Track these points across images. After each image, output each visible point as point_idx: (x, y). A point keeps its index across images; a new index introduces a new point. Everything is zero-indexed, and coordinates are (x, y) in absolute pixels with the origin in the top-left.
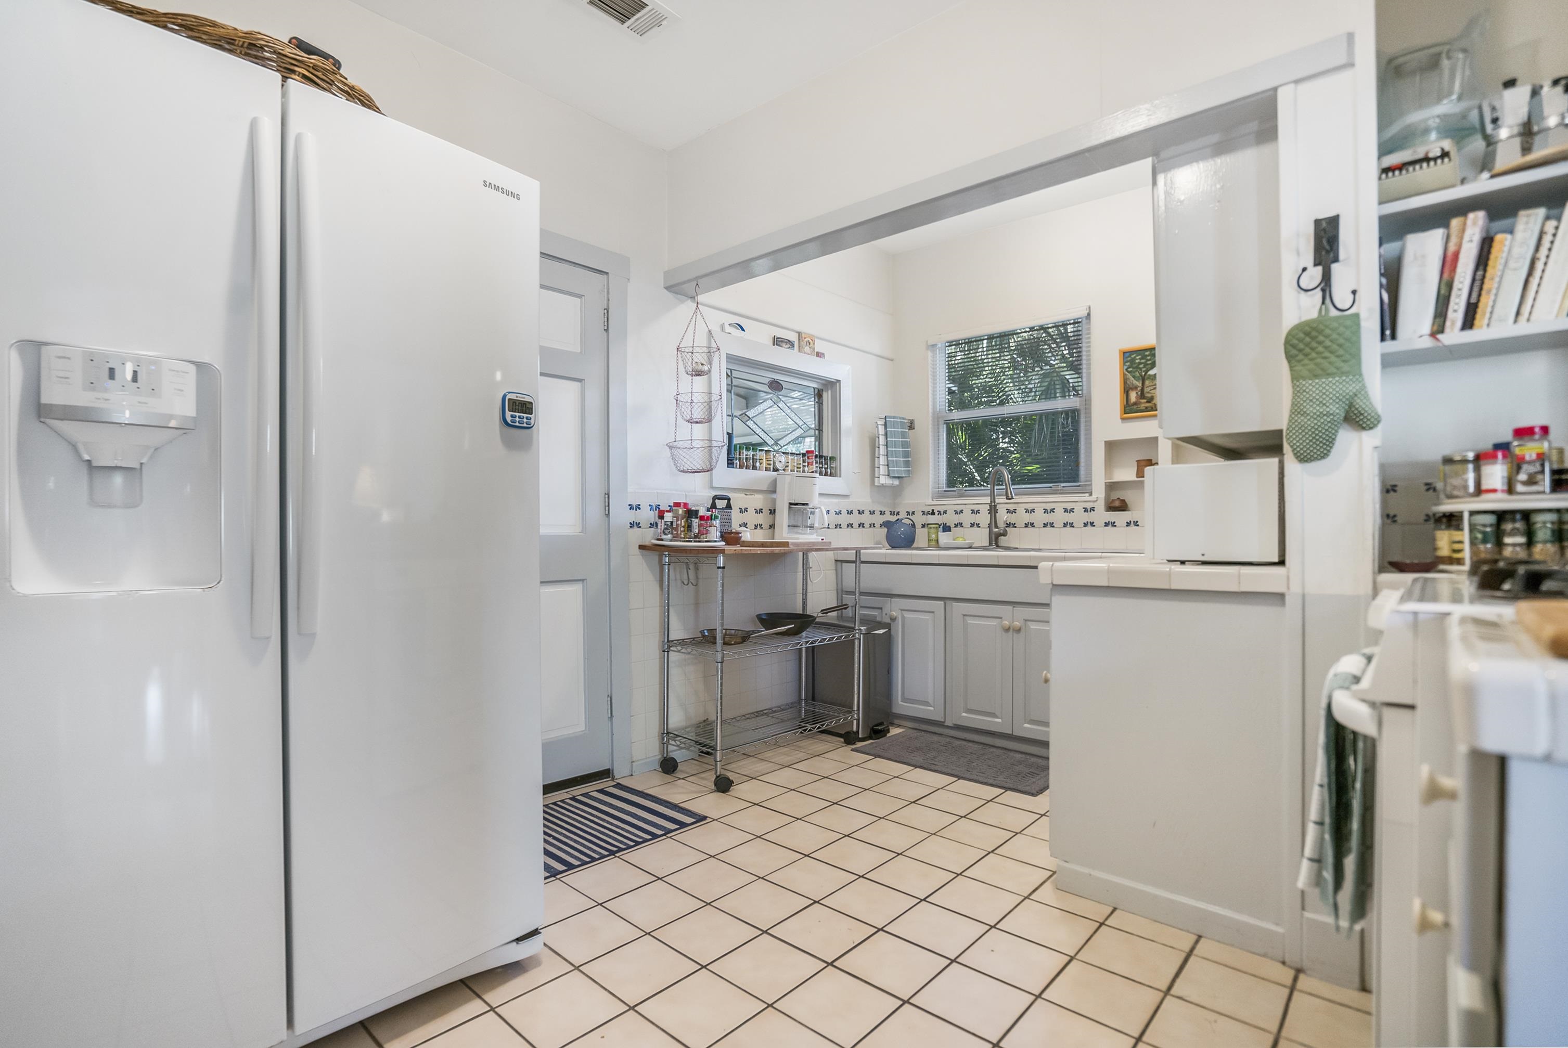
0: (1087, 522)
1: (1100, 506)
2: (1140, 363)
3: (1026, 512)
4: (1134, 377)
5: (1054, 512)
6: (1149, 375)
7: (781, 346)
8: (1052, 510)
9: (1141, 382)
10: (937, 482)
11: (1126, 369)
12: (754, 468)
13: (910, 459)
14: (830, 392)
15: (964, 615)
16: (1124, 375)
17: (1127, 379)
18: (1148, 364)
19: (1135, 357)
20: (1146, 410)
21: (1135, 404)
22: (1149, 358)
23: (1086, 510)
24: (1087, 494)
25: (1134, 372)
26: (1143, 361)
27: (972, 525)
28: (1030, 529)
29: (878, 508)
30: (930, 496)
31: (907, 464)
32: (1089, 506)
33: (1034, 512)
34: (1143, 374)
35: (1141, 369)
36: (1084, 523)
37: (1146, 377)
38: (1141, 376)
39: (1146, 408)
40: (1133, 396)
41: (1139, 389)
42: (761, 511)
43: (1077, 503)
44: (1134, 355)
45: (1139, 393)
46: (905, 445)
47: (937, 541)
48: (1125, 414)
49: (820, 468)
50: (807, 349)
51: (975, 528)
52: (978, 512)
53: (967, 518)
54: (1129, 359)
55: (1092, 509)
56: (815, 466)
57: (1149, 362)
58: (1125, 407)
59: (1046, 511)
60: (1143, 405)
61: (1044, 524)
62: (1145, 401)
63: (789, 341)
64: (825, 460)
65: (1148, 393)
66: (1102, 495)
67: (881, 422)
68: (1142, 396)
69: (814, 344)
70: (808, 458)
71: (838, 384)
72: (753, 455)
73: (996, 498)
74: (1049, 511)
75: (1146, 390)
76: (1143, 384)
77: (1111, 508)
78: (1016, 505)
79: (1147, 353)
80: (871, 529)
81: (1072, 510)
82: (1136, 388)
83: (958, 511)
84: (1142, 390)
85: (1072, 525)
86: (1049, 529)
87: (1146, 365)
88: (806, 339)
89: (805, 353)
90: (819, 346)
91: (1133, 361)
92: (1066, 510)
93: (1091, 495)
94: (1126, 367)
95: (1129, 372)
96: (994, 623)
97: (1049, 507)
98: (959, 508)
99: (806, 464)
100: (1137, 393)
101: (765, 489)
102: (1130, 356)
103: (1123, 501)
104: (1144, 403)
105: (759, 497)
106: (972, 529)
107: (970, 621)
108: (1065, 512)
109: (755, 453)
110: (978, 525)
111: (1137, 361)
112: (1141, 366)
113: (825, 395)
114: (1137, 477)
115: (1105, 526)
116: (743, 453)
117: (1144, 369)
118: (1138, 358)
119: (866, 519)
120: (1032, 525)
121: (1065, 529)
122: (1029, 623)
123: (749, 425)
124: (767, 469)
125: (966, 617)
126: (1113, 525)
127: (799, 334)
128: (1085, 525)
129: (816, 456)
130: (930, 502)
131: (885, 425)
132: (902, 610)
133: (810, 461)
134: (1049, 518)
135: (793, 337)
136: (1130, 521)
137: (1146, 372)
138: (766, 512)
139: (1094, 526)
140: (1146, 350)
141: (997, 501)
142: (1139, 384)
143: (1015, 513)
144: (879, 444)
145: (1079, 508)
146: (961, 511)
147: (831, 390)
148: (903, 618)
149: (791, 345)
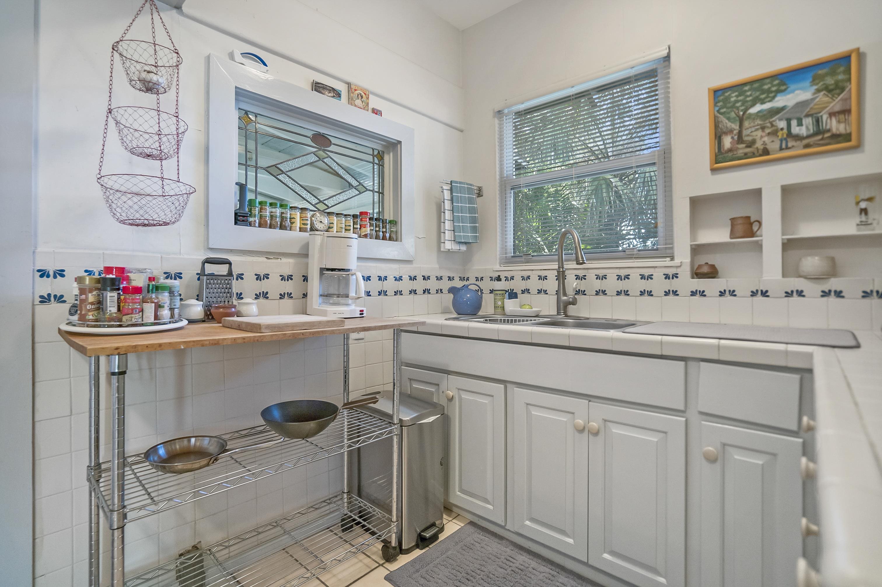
0: (669, 291)
1: (685, 272)
2: (737, 101)
3: (597, 279)
4: (729, 119)
5: (628, 278)
6: (750, 114)
7: (322, 93)
8: (627, 277)
9: (738, 124)
10: (504, 248)
11: (718, 111)
12: (282, 227)
13: (477, 225)
14: (391, 154)
15: (527, 404)
16: (715, 117)
17: (718, 122)
18: (747, 101)
19: (729, 95)
20: (746, 156)
21: (730, 150)
22: (749, 93)
23: (667, 277)
24: (668, 259)
25: (729, 113)
26: (741, 98)
27: (539, 292)
28: (601, 297)
29: (446, 274)
30: (498, 261)
31: (474, 229)
32: (670, 272)
33: (606, 278)
34: (741, 113)
35: (738, 108)
36: (665, 292)
37: (745, 117)
38: (738, 116)
39: (746, 154)
40: (727, 142)
41: (735, 132)
42: (290, 277)
43: (656, 269)
44: (728, 93)
45: (736, 137)
46: (472, 210)
47: (503, 308)
48: (716, 163)
49: (376, 231)
50: (358, 102)
51: (542, 295)
52: (545, 278)
53: (534, 284)
54: (722, 98)
55: (675, 276)
56: (369, 229)
57: (748, 99)
58: (716, 156)
59: (619, 277)
60: (741, 151)
61: (618, 292)
62: (744, 145)
63: (333, 88)
64: (383, 223)
65: (748, 135)
66: (687, 260)
67: (447, 187)
68: (740, 139)
69: (368, 98)
70: (361, 220)
71: (399, 146)
72: (282, 213)
73: (565, 263)
74: (623, 278)
75: (745, 133)
76: (741, 126)
77: (697, 274)
78: (586, 271)
79: (746, 88)
80: (437, 295)
81: (650, 277)
82: (731, 131)
83: (525, 277)
84: (740, 133)
85: (650, 294)
86: (622, 297)
87: (744, 102)
88: (357, 92)
89: (355, 106)
90: (374, 102)
91: (726, 100)
92: (643, 277)
93: (672, 259)
94: (717, 109)
95: (721, 114)
96: (563, 418)
97: (623, 273)
98: (525, 274)
99: (359, 226)
100: (732, 138)
101: (296, 251)
102: (723, 94)
103: (713, 267)
104: (741, 149)
105: (291, 260)
106: (540, 295)
107: (535, 412)
108: (641, 278)
110: (545, 292)
111: (733, 99)
112: (738, 104)
113: (386, 157)
114: (731, 238)
115: (691, 295)
116: (266, 209)
117: (743, 108)
118: (733, 95)
119: (433, 284)
120: (604, 292)
121: (642, 298)
122: (609, 424)
123: (282, 179)
124: (301, 230)
125: (529, 407)
126: (702, 294)
127: (349, 84)
128: (667, 294)
129: (370, 219)
130: (497, 267)
131: (451, 190)
132: (459, 389)
133: (364, 223)
134: (622, 285)
135: (341, 87)
136: (725, 291)
137: (745, 112)
138: (298, 278)
139: (678, 295)
140: (745, 84)
141: (565, 267)
142: (735, 126)
143: (585, 279)
144: (445, 209)
145: (658, 275)
146: (529, 277)
147: (393, 151)
148: (460, 399)
149: (337, 94)
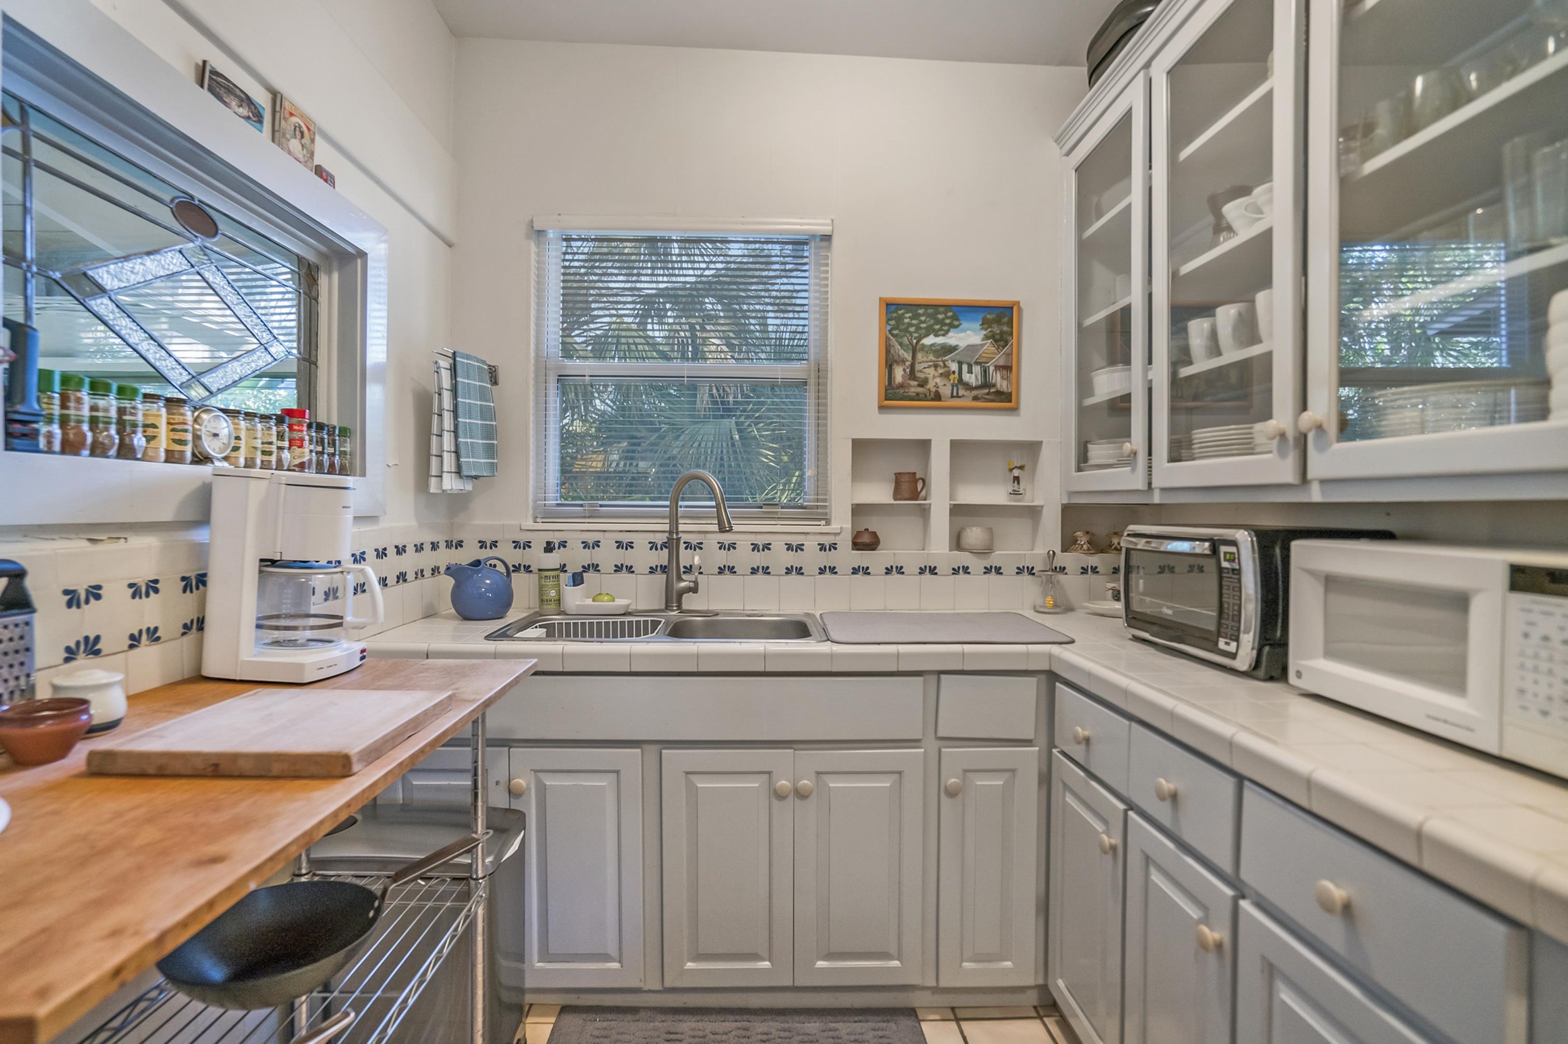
0: (825, 567)
1: (845, 541)
2: (910, 325)
3: (720, 548)
4: (901, 344)
5: (769, 549)
6: (923, 344)
8: (767, 547)
9: (911, 355)
10: (542, 487)
11: (890, 331)
12: (126, 451)
13: (495, 442)
14: (336, 276)
15: (687, 773)
16: (887, 338)
17: (890, 345)
18: (921, 328)
19: (903, 314)
20: (917, 397)
21: (901, 386)
22: (923, 318)
23: (822, 547)
24: (823, 522)
25: (902, 337)
26: (914, 322)
27: (618, 569)
28: (727, 577)
29: (427, 538)
30: (531, 512)
31: (490, 451)
32: (827, 540)
33: (734, 548)
34: (915, 341)
35: (911, 334)
36: (820, 569)
37: (918, 348)
38: (911, 344)
39: (918, 394)
40: (899, 374)
41: (908, 363)
42: (153, 587)
43: (808, 536)
44: (902, 311)
45: (908, 370)
46: (487, 413)
47: (559, 601)
48: (886, 400)
49: (317, 453)
50: (294, 144)
51: (624, 575)
52: (630, 545)
53: (607, 556)
54: (894, 315)
55: (833, 546)
56: (307, 450)
57: (923, 325)
58: (886, 390)
59: (755, 547)
60: (913, 390)
61: (753, 569)
62: (916, 383)
63: (248, 98)
64: (329, 435)
65: (921, 371)
66: (848, 525)
67: (445, 363)
68: (912, 375)
69: (313, 141)
70: (290, 427)
71: (359, 261)
72: (121, 411)
74: (761, 548)
75: (918, 367)
76: (914, 357)
77: (857, 545)
78: (702, 536)
79: (921, 311)
80: (418, 582)
81: (800, 547)
82: (903, 361)
83: (591, 543)
84: (912, 366)
85: (800, 571)
86: (760, 577)
87: (918, 328)
88: (294, 120)
89: (289, 153)
90: (324, 155)
91: (900, 319)
92: (789, 547)
93: (828, 523)
94: (889, 328)
95: (893, 335)
96: (753, 784)
97: (761, 540)
98: (591, 538)
99: (286, 444)
100: (904, 370)
101: (167, 515)
102: (896, 311)
103: (874, 534)
104: (914, 386)
105: (150, 542)
106: (618, 575)
107: (702, 784)
108: (788, 549)
109: (126, 404)
110: (630, 569)
111: (906, 321)
112: (912, 329)
113: (323, 280)
114: (895, 500)
115: (853, 573)
116: (79, 401)
117: (916, 335)
118: (907, 315)
119: (409, 562)
120: (732, 570)
121: (789, 577)
122: (824, 777)
123: (102, 311)
124: (171, 457)
125: (691, 777)
126: (866, 572)
128: (822, 571)
129: (310, 426)
130: (529, 523)
131: (454, 370)
132: (536, 771)
133: (296, 435)
134: (759, 559)
136: (892, 567)
137: (919, 339)
138: (171, 588)
139: (836, 573)
140: (920, 306)
142: (908, 356)
143: (701, 548)
144: (441, 409)
145: (811, 544)
146: (597, 544)
147: (340, 270)
148: (542, 790)
149: (256, 117)
